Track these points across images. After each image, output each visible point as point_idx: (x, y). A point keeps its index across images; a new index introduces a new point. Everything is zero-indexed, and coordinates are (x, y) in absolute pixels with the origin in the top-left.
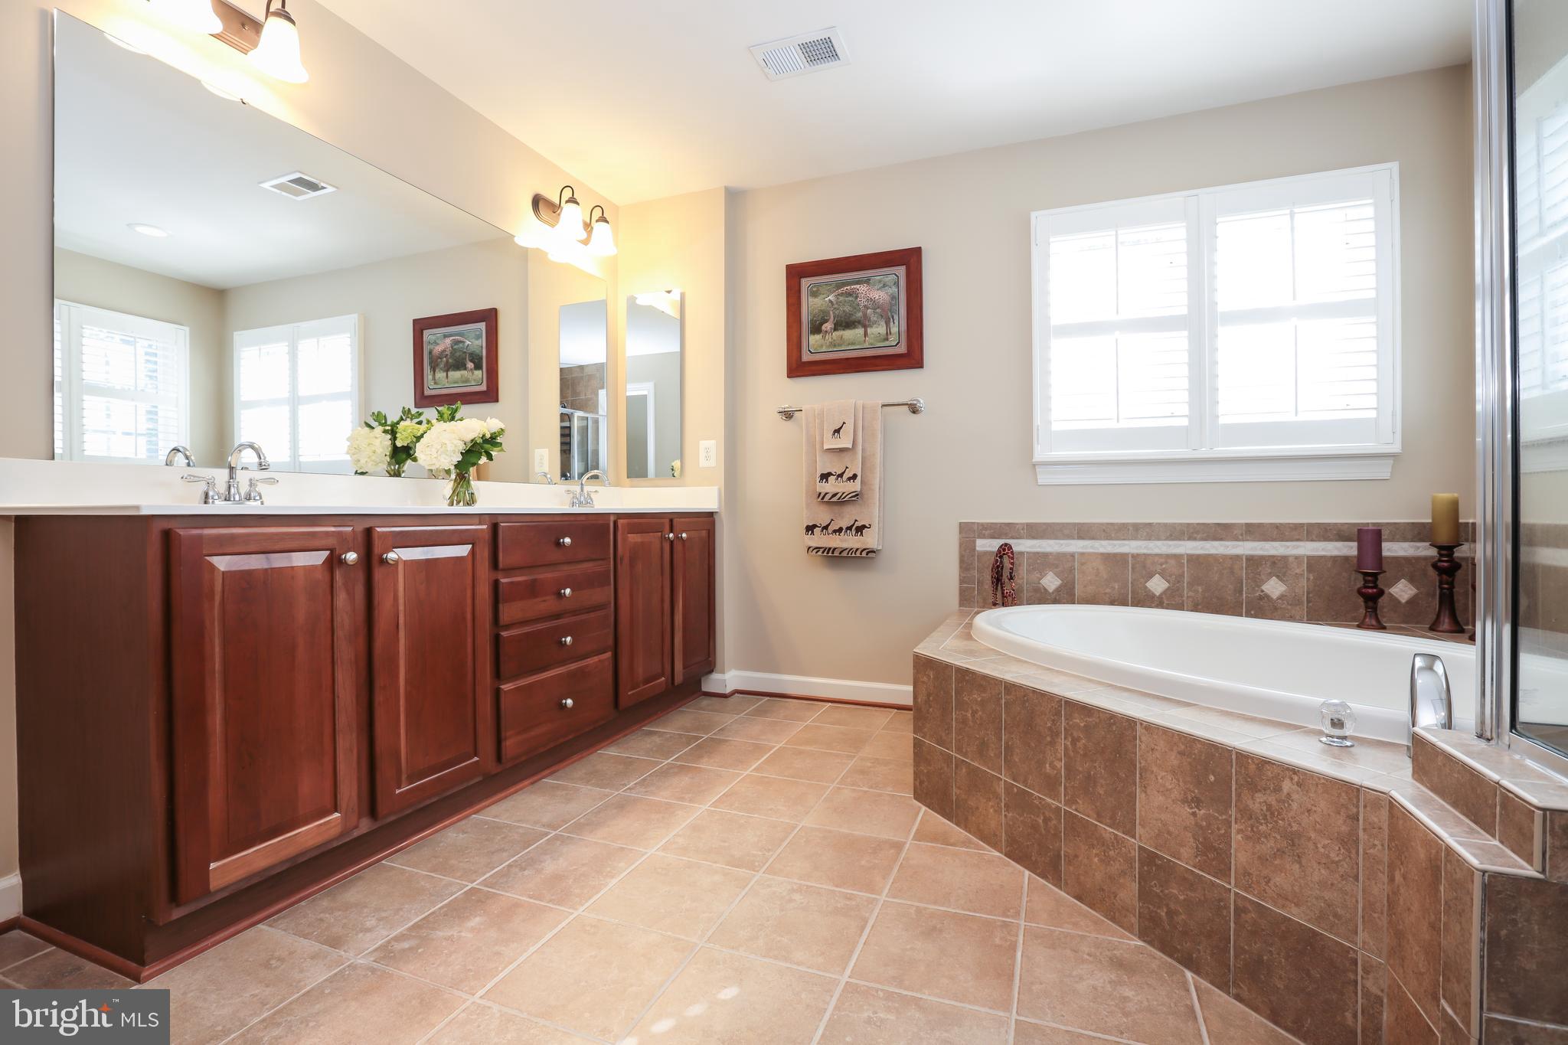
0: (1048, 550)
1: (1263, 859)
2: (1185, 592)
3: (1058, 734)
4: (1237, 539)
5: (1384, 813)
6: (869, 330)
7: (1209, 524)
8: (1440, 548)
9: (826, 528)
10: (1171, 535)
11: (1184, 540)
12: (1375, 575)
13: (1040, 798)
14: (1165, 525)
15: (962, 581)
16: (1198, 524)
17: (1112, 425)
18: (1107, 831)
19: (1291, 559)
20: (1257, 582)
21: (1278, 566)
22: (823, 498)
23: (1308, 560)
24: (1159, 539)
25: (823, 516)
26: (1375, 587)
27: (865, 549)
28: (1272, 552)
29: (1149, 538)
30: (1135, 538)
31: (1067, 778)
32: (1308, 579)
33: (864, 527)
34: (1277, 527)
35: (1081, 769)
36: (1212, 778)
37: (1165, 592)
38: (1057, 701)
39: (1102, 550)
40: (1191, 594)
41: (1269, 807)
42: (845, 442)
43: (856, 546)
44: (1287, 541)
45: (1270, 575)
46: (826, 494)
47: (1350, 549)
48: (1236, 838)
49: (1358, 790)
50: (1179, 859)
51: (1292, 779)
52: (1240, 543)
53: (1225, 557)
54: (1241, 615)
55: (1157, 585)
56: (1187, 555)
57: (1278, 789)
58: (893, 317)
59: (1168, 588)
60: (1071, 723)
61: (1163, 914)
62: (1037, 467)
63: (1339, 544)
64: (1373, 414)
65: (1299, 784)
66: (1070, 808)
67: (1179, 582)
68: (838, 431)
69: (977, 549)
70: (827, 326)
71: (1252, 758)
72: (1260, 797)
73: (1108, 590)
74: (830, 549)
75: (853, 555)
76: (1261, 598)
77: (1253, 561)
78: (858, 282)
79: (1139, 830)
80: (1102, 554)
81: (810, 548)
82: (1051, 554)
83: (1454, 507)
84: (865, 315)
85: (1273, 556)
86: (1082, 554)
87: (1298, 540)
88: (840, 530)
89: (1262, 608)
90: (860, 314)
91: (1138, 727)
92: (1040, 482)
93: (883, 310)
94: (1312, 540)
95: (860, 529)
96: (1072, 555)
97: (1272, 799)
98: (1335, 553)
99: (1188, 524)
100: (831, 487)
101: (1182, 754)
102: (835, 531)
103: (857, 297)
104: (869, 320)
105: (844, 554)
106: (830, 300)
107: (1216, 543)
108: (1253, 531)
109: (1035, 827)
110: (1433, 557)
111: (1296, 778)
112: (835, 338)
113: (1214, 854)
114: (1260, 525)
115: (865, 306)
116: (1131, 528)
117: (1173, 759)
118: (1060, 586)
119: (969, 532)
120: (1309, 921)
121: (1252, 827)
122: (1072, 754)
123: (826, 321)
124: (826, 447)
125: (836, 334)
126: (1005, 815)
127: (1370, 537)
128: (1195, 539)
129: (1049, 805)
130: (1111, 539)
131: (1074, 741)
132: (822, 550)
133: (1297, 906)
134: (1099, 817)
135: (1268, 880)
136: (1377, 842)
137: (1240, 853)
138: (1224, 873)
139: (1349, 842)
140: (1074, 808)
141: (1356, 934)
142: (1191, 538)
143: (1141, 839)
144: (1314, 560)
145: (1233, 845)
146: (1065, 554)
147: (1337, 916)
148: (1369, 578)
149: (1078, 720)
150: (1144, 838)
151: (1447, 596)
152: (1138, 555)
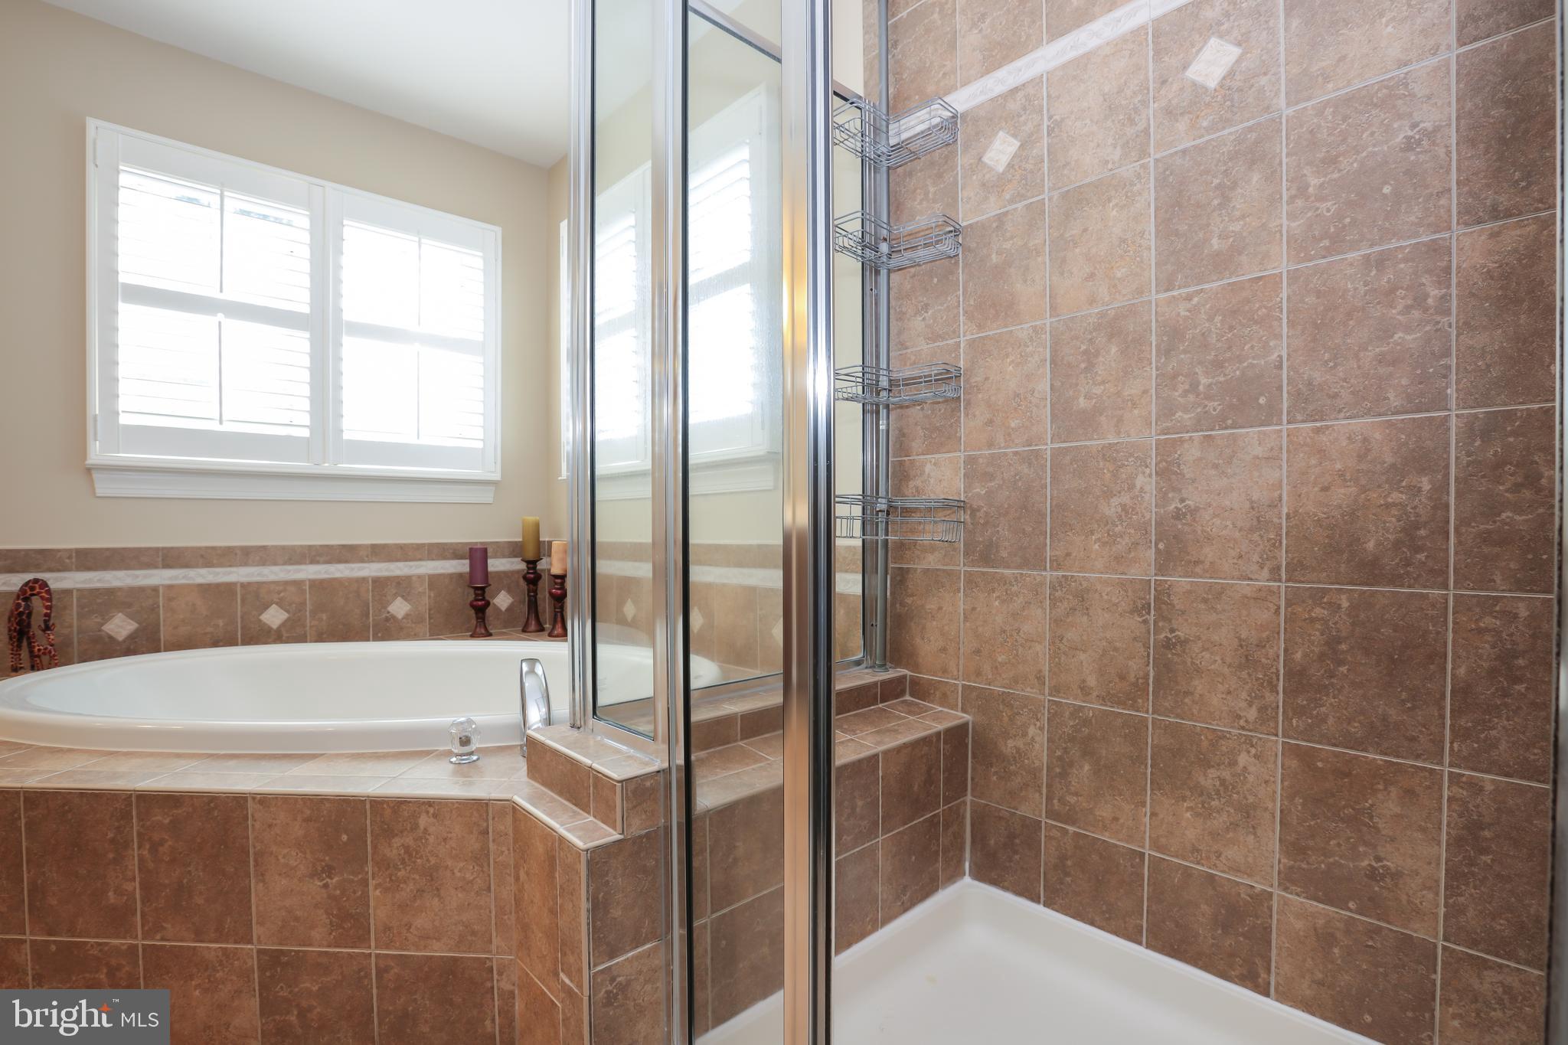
0: (116, 584)
1: (401, 907)
2: (308, 621)
3: (127, 845)
4: (363, 561)
5: (509, 819)
7: (332, 546)
8: (528, 562)
10: (290, 559)
11: (305, 564)
12: (483, 589)
13: (99, 944)
14: (283, 548)
16: (321, 546)
17: (214, 426)
18: (211, 949)
19: (414, 578)
20: (384, 604)
21: (402, 586)
23: (429, 578)
24: (275, 564)
26: (483, 599)
28: (398, 573)
29: (263, 563)
30: (245, 564)
31: (146, 900)
32: (429, 597)
34: (402, 547)
35: (167, 882)
36: (345, 837)
37: (284, 624)
38: (125, 799)
39: (199, 581)
40: (314, 623)
41: (406, 849)
44: (410, 560)
45: (395, 596)
47: (462, 566)
48: (374, 894)
49: (487, 804)
50: (310, 945)
51: (427, 813)
52: (367, 565)
53: (350, 580)
54: (368, 640)
55: (274, 617)
56: (309, 580)
57: (414, 827)
59: (288, 619)
60: (148, 823)
61: (292, 1020)
62: (96, 475)
63: (455, 562)
64: (480, 445)
65: (435, 816)
66: (153, 939)
67: (300, 611)
71: (388, 802)
72: (397, 842)
73: (209, 629)
76: (387, 620)
77: (379, 583)
79: (256, 930)
80: (200, 585)
82: (120, 589)
83: (536, 528)
85: (398, 577)
86: (170, 587)
87: (420, 560)
89: (386, 630)
91: (250, 803)
92: (100, 492)
94: (433, 560)
96: (155, 589)
97: (409, 840)
99: (310, 546)
101: (307, 820)
107: (341, 566)
108: (378, 552)
110: (523, 570)
111: (431, 810)
113: (350, 922)
114: (385, 546)
116: (239, 552)
117: (298, 830)
118: (136, 631)
120: (450, 950)
121: (390, 876)
122: (151, 865)
127: (478, 555)
128: (318, 562)
129: (116, 946)
130: (213, 566)
131: (154, 848)
133: (438, 939)
134: (199, 936)
135: (409, 926)
136: (504, 849)
137: (379, 909)
138: (363, 939)
139: (481, 858)
140: (158, 937)
141: (491, 942)
142: (313, 561)
143: (259, 942)
144: (434, 580)
145: (372, 903)
146: (142, 589)
147: (474, 933)
148: (481, 591)
149: (160, 817)
150: (263, 938)
151: (533, 605)
152: (249, 584)
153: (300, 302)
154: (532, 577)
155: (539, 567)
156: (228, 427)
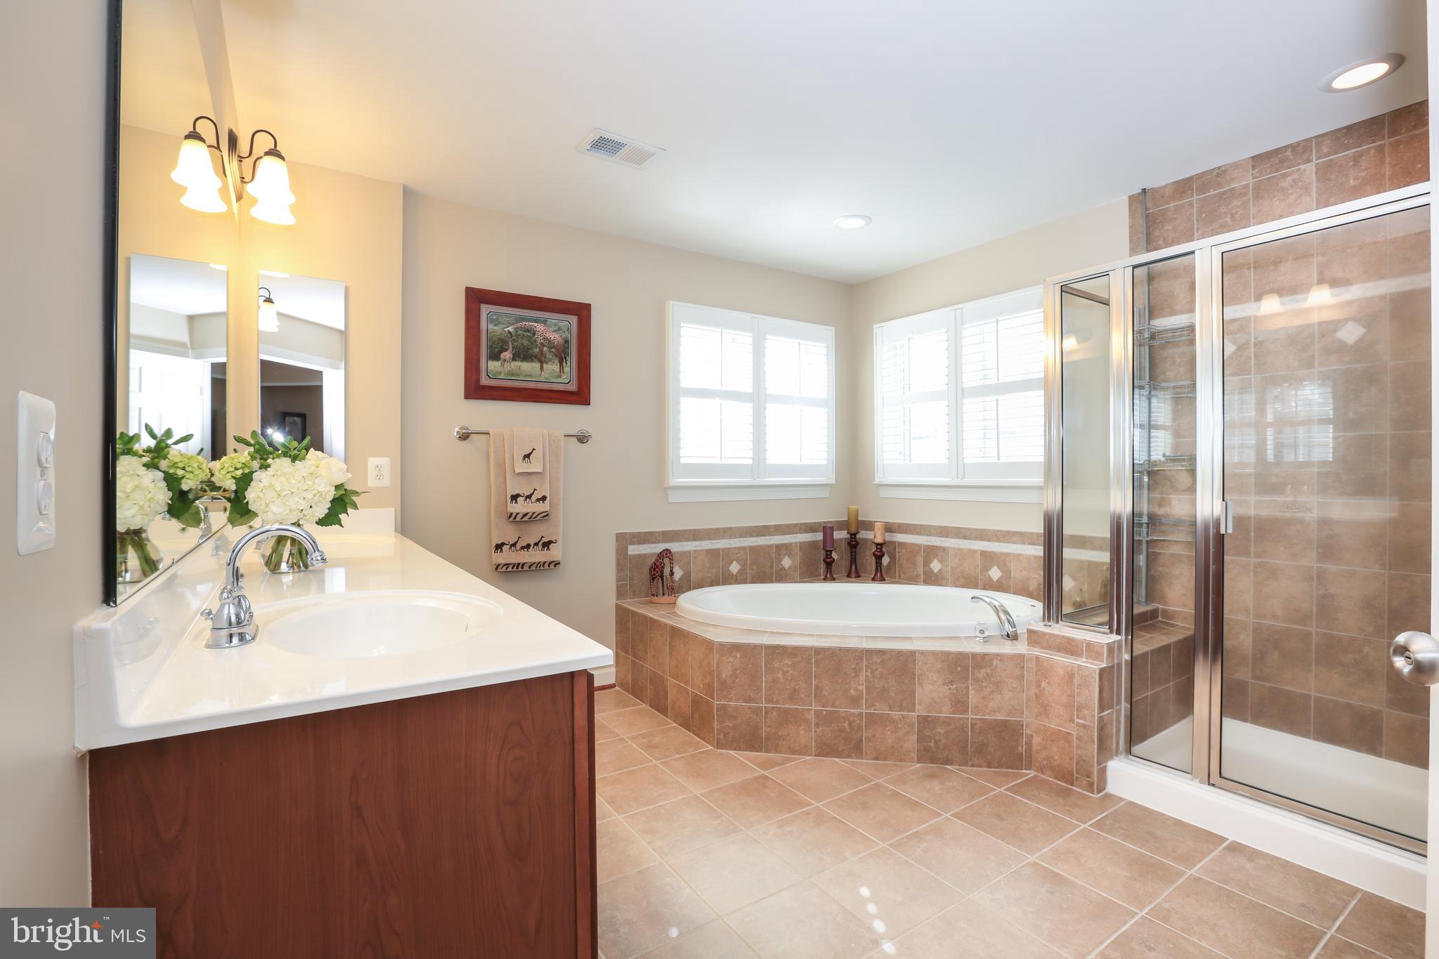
1: (984, 698)
2: (748, 571)
3: (860, 671)
4: (772, 535)
5: (1034, 662)
6: (545, 365)
7: (759, 526)
8: (851, 535)
9: (514, 545)
10: (742, 534)
11: (748, 537)
12: (830, 550)
13: (845, 711)
14: (739, 528)
15: (618, 580)
16: (754, 527)
17: (717, 461)
18: (896, 714)
19: (793, 545)
20: (780, 560)
21: (788, 549)
22: (515, 518)
23: (800, 544)
24: (735, 538)
25: (510, 535)
26: (830, 556)
27: (552, 562)
28: (786, 542)
29: (731, 537)
30: (723, 538)
31: (868, 693)
32: (801, 555)
33: (550, 542)
34: (788, 526)
35: (878, 686)
36: (959, 669)
37: (738, 573)
38: (860, 651)
39: (706, 548)
40: (751, 571)
41: (987, 674)
42: (535, 466)
43: (543, 560)
44: (792, 534)
45: (785, 555)
46: (517, 514)
47: (819, 537)
48: (971, 692)
49: (1025, 656)
50: (941, 713)
51: (997, 659)
52: (773, 537)
53: (766, 546)
54: (773, 582)
55: (735, 568)
56: (749, 547)
57: (992, 665)
58: (566, 358)
59: (740, 570)
60: (870, 662)
61: (932, 744)
62: (670, 492)
63: (811, 534)
64: (825, 462)
65: (1000, 660)
66: (870, 710)
67: (745, 565)
68: (528, 456)
69: (629, 553)
70: (507, 355)
71: (979, 655)
72: (983, 671)
73: (710, 575)
74: (519, 564)
75: (542, 568)
76: (781, 569)
77: (779, 547)
78: (536, 321)
79: (917, 707)
80: (706, 550)
81: (499, 565)
83: (857, 513)
84: (541, 351)
85: (786, 544)
86: (695, 551)
87: (796, 533)
88: (528, 546)
89: (781, 576)
90: (537, 350)
91: (917, 654)
92: (671, 500)
93: (557, 350)
94: (801, 533)
95: (547, 545)
96: (689, 552)
97: (988, 670)
98: (810, 540)
99: (750, 527)
100: (520, 507)
101: (943, 661)
102: (523, 548)
103: (534, 334)
104: (545, 357)
105: (533, 568)
106: (509, 331)
107: (762, 538)
108: (778, 529)
109: (841, 730)
110: (848, 538)
111: (999, 658)
112: (513, 368)
113: (960, 704)
114: (781, 526)
115: (542, 344)
116: (721, 531)
117: (938, 665)
118: (683, 575)
119: (623, 540)
120: (1005, 717)
121: (979, 685)
122: (871, 679)
123: (506, 350)
124: (517, 471)
125: (515, 364)
126: (815, 731)
127: (827, 530)
128: (753, 536)
129: (853, 714)
130: (711, 539)
131: (873, 672)
132: (511, 566)
133: (999, 712)
134: (891, 708)
135: (987, 706)
136: (1031, 674)
137: (973, 697)
138: (965, 711)
139: (1021, 678)
140: (873, 709)
141: (1023, 713)
142: (751, 536)
143: (918, 711)
144: (802, 544)
145: (970, 697)
146: (685, 552)
147: (1016, 710)
148: (828, 553)
149: (877, 659)
150: (920, 710)
151: (853, 560)
152: (725, 549)
153: (747, 386)
154: (853, 544)
155: (857, 536)
156: (725, 461)
